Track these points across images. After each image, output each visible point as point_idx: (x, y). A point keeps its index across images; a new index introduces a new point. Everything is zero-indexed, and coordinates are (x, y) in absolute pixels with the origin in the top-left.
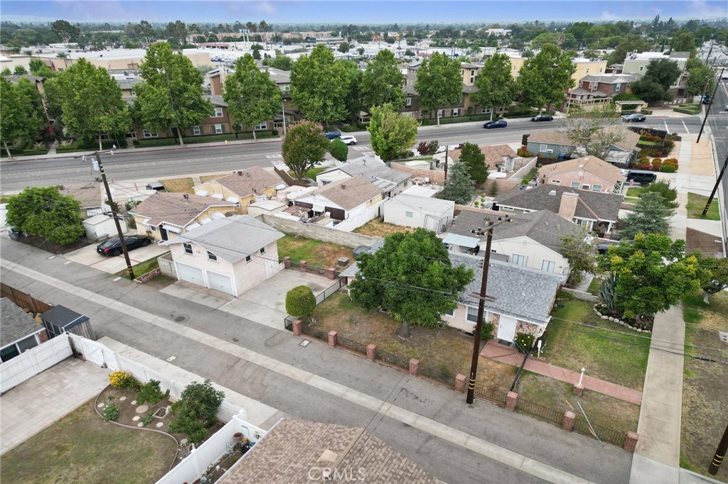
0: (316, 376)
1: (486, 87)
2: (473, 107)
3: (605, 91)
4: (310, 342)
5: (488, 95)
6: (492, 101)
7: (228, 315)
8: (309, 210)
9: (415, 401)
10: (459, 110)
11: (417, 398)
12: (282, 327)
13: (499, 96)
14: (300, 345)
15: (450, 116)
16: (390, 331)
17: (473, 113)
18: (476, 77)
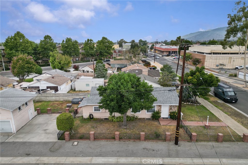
0: (94, 158)
1: (87, 50)
2: (83, 58)
3: (121, 53)
4: (78, 142)
5: (89, 52)
6: (90, 54)
7: (14, 143)
8: (38, 89)
9: (154, 152)
10: (78, 59)
11: (154, 150)
12: (56, 140)
13: (92, 53)
14: (73, 145)
15: (75, 61)
16: (116, 126)
17: (83, 60)
18: (82, 48)
